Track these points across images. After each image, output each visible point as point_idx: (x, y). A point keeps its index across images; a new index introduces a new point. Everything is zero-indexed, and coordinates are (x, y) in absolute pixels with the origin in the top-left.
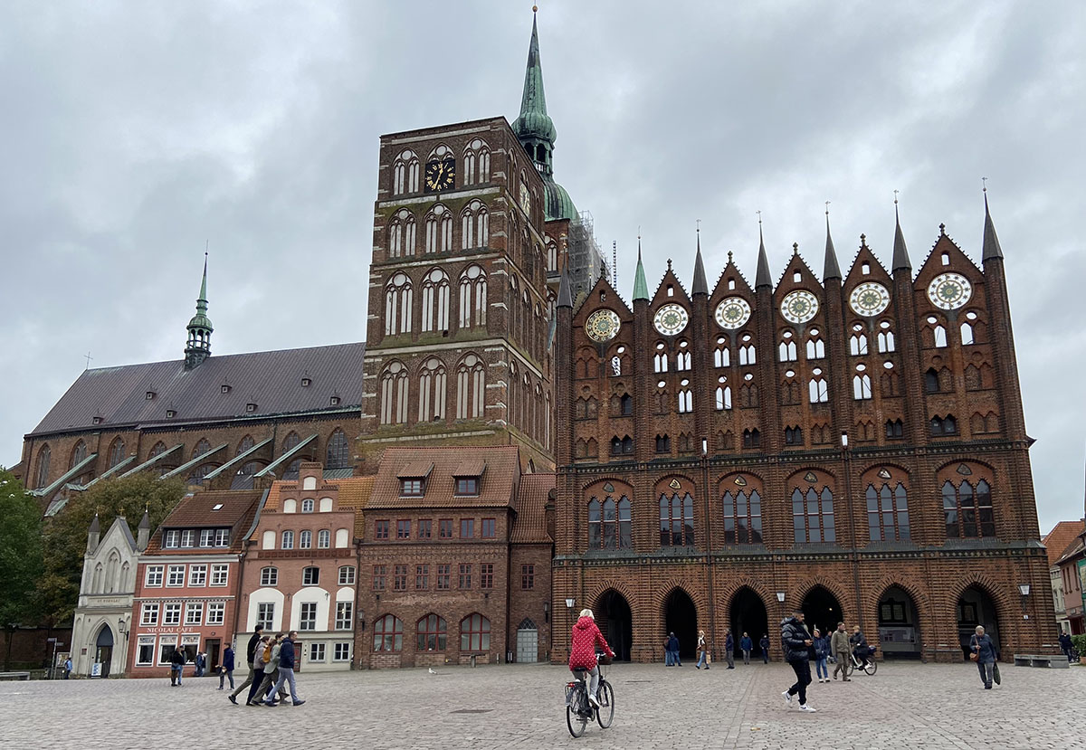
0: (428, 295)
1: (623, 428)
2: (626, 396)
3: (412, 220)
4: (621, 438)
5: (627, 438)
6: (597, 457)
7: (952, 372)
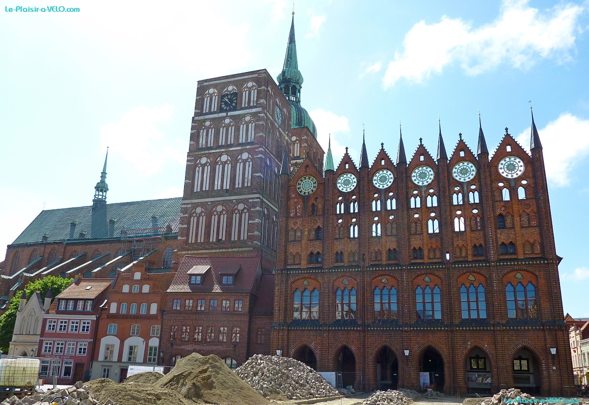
0: (219, 168)
1: (317, 247)
2: (318, 228)
3: (212, 126)
5: (318, 253)
6: (300, 264)
7: (513, 216)
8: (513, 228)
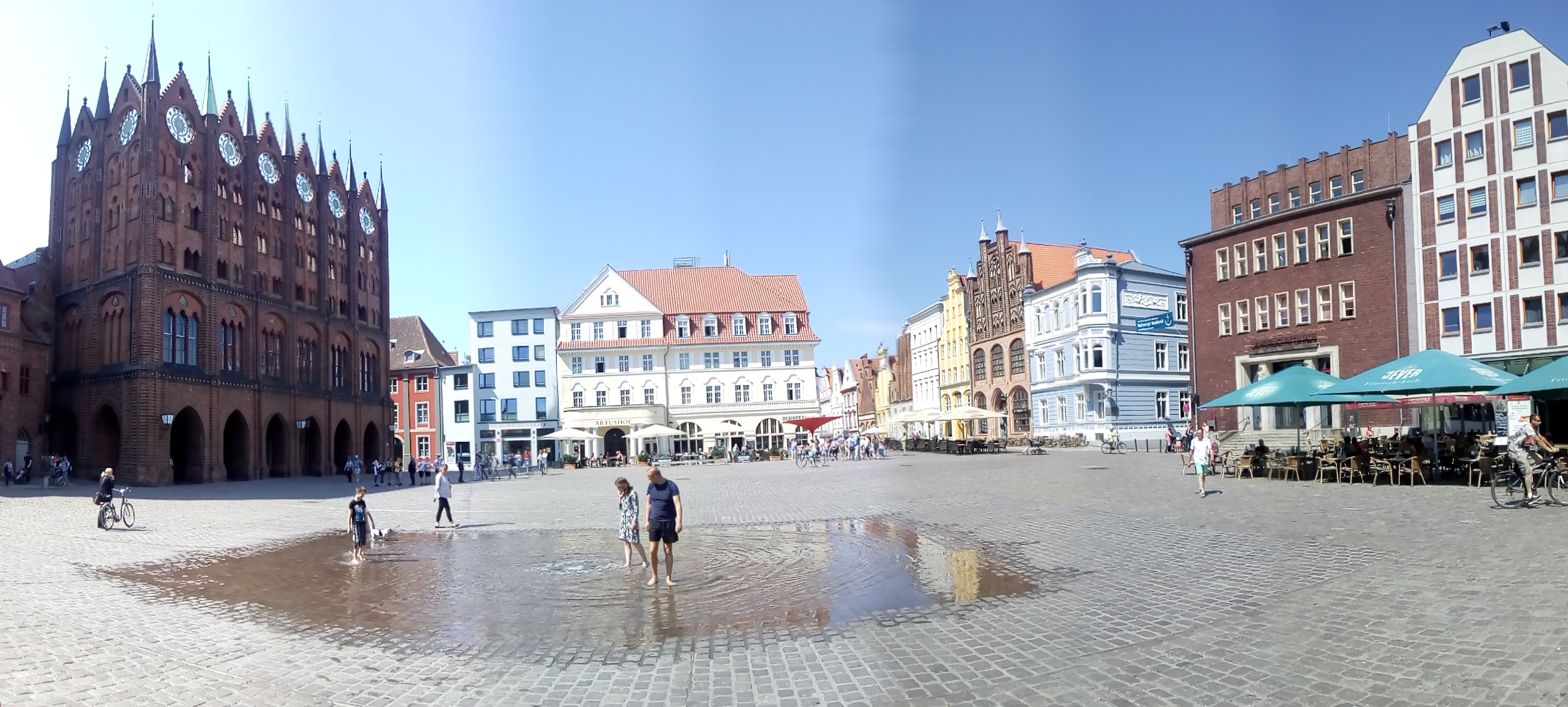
1: (194, 242)
2: (196, 210)
4: (193, 251)
5: (196, 253)
6: (172, 264)
7: (365, 277)
8: (365, 290)
